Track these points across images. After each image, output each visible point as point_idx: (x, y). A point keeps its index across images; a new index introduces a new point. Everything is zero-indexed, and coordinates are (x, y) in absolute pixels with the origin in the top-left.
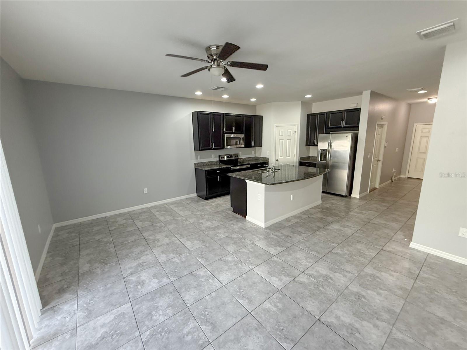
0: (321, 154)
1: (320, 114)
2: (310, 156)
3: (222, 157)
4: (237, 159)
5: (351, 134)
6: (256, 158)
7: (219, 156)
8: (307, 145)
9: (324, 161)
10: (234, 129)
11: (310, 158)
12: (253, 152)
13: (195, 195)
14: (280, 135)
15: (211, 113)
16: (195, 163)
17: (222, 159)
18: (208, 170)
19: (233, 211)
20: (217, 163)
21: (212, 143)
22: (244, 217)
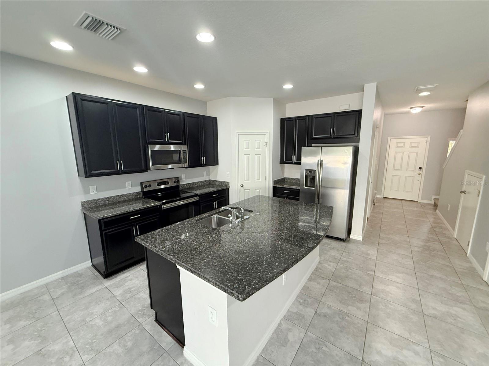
0: (306, 176)
1: (298, 118)
2: (285, 177)
3: (148, 185)
4: (178, 187)
5: (352, 147)
6: (211, 183)
7: (141, 183)
8: (282, 162)
9: (311, 187)
10: (167, 136)
11: (286, 181)
12: (205, 173)
13: (89, 263)
14: (245, 148)
15: (111, 101)
16: (84, 202)
17: (146, 188)
18: (104, 219)
19: (155, 319)
20: (138, 197)
21: (118, 161)
22: (180, 346)
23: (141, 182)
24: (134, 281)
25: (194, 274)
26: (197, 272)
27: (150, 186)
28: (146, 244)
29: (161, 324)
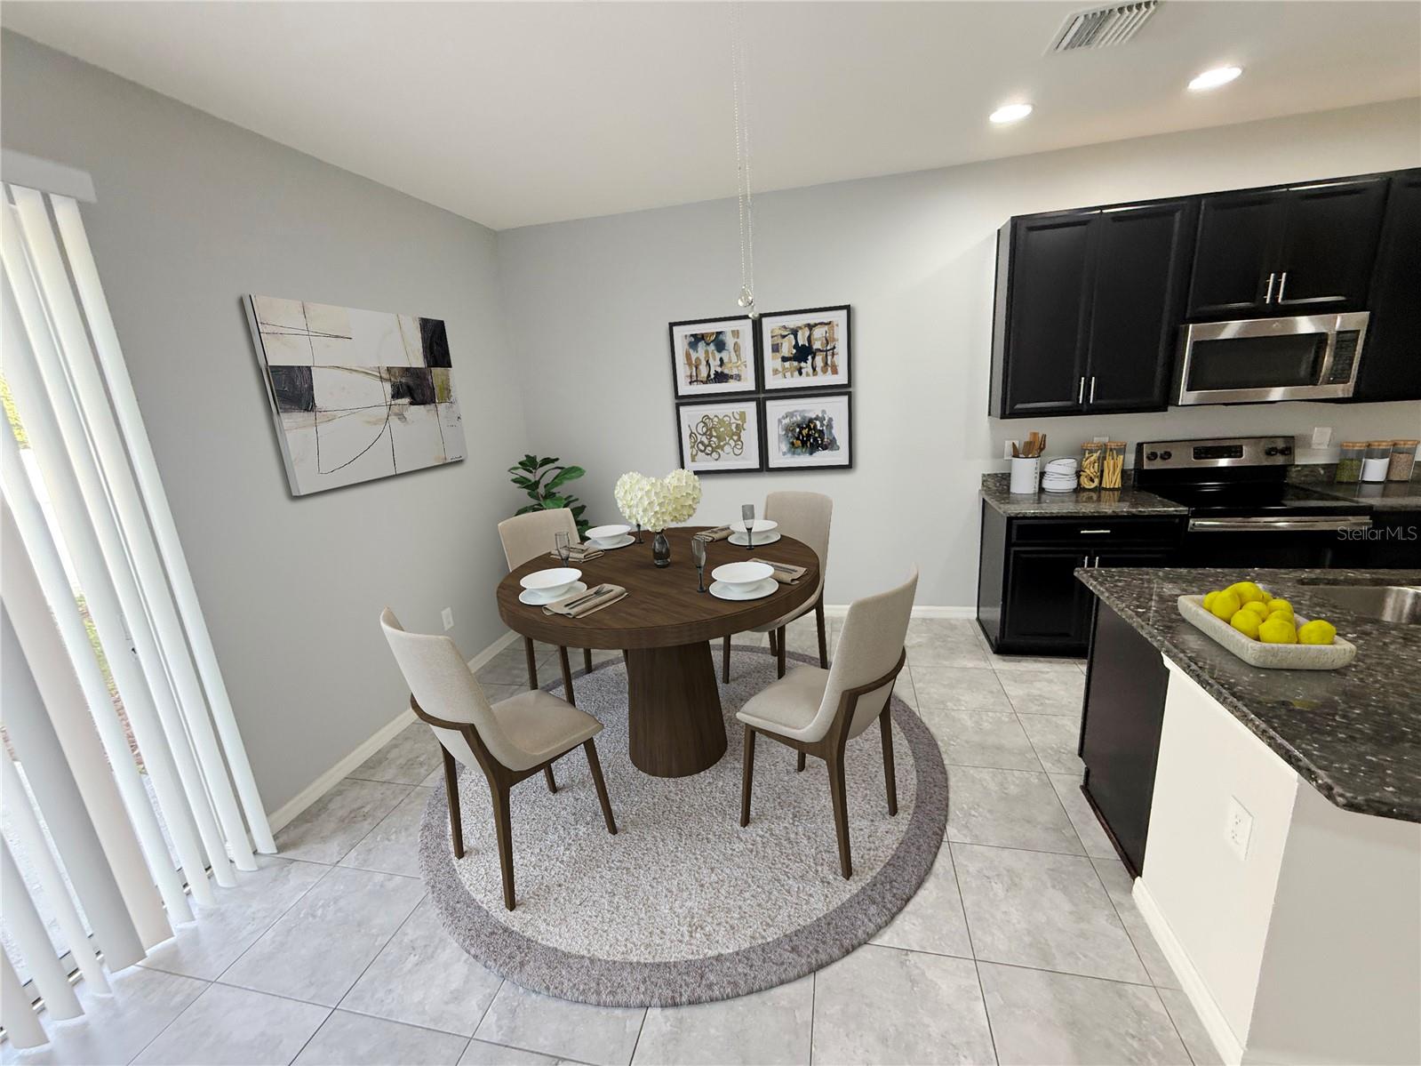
3: (1160, 453)
7: (1139, 445)
10: (1276, 283)
13: (972, 613)
15: (1099, 212)
16: (989, 475)
17: (1153, 462)
18: (1021, 518)
19: (1082, 784)
21: (1083, 379)
22: (1130, 872)
23: (1140, 441)
24: (1055, 688)
25: (1205, 688)
26: (1216, 686)
27: (1166, 456)
28: (1099, 587)
29: (1094, 801)
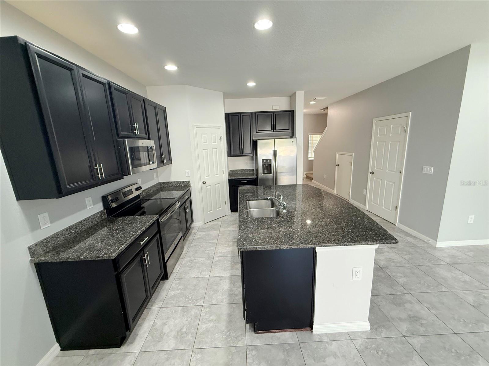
0: (263, 165)
1: (243, 114)
3: (114, 198)
5: (296, 139)
6: (162, 186)
8: (230, 155)
9: (268, 174)
12: (155, 175)
20: (103, 218)
